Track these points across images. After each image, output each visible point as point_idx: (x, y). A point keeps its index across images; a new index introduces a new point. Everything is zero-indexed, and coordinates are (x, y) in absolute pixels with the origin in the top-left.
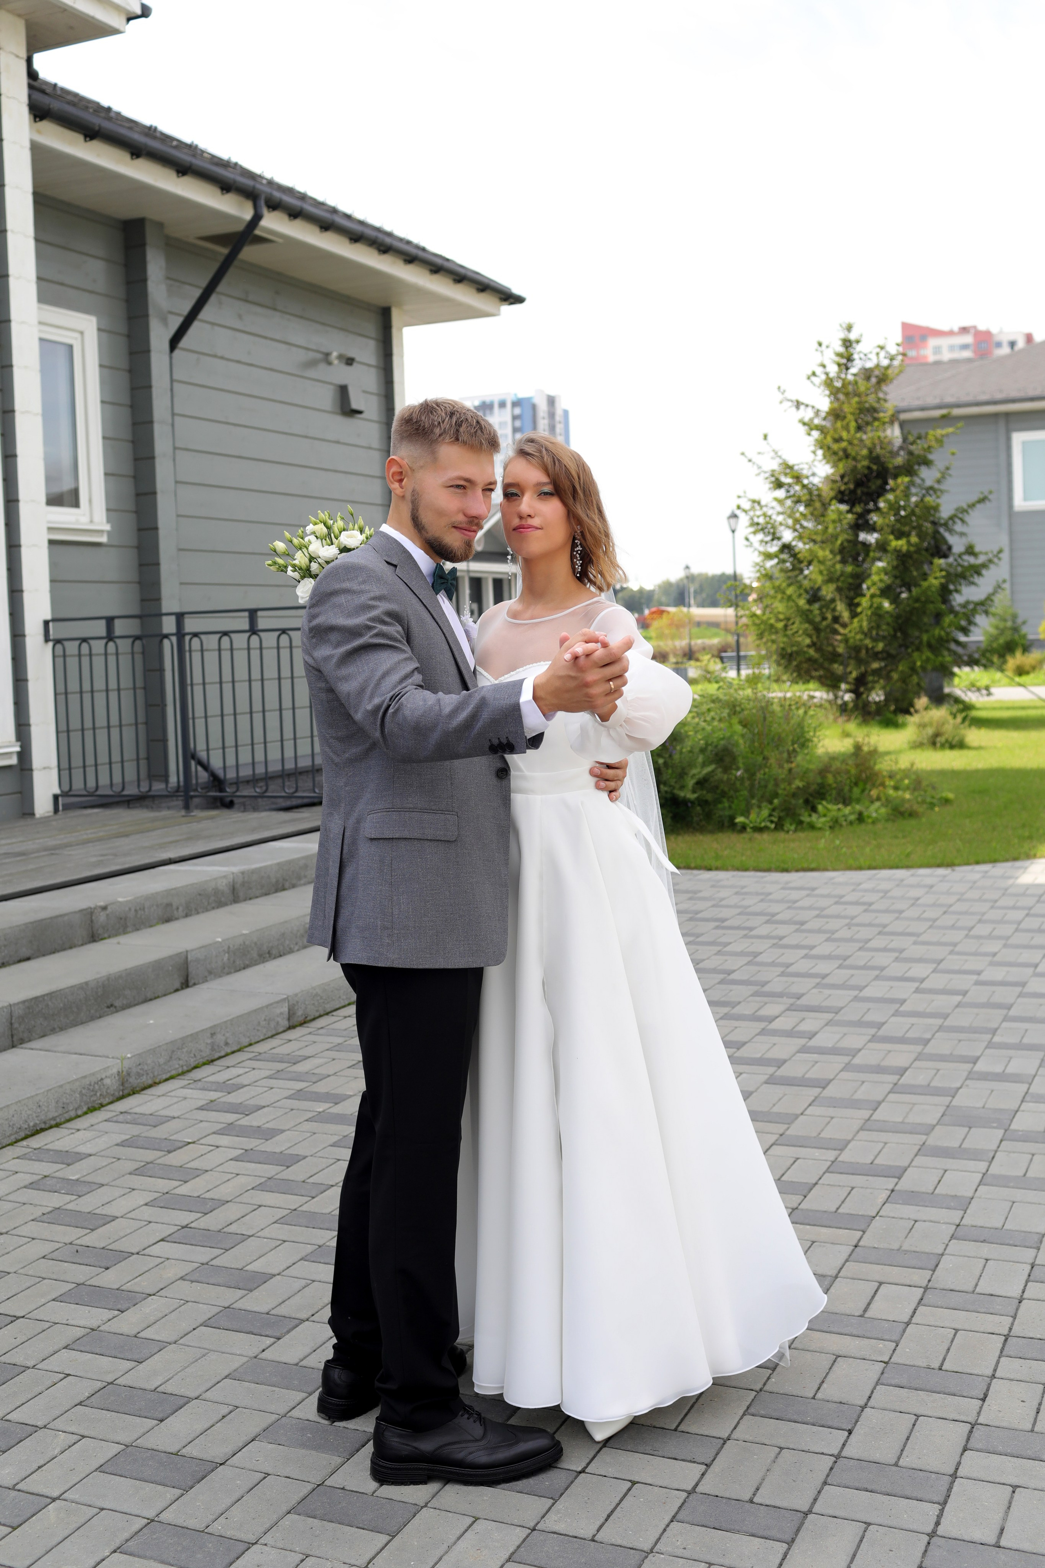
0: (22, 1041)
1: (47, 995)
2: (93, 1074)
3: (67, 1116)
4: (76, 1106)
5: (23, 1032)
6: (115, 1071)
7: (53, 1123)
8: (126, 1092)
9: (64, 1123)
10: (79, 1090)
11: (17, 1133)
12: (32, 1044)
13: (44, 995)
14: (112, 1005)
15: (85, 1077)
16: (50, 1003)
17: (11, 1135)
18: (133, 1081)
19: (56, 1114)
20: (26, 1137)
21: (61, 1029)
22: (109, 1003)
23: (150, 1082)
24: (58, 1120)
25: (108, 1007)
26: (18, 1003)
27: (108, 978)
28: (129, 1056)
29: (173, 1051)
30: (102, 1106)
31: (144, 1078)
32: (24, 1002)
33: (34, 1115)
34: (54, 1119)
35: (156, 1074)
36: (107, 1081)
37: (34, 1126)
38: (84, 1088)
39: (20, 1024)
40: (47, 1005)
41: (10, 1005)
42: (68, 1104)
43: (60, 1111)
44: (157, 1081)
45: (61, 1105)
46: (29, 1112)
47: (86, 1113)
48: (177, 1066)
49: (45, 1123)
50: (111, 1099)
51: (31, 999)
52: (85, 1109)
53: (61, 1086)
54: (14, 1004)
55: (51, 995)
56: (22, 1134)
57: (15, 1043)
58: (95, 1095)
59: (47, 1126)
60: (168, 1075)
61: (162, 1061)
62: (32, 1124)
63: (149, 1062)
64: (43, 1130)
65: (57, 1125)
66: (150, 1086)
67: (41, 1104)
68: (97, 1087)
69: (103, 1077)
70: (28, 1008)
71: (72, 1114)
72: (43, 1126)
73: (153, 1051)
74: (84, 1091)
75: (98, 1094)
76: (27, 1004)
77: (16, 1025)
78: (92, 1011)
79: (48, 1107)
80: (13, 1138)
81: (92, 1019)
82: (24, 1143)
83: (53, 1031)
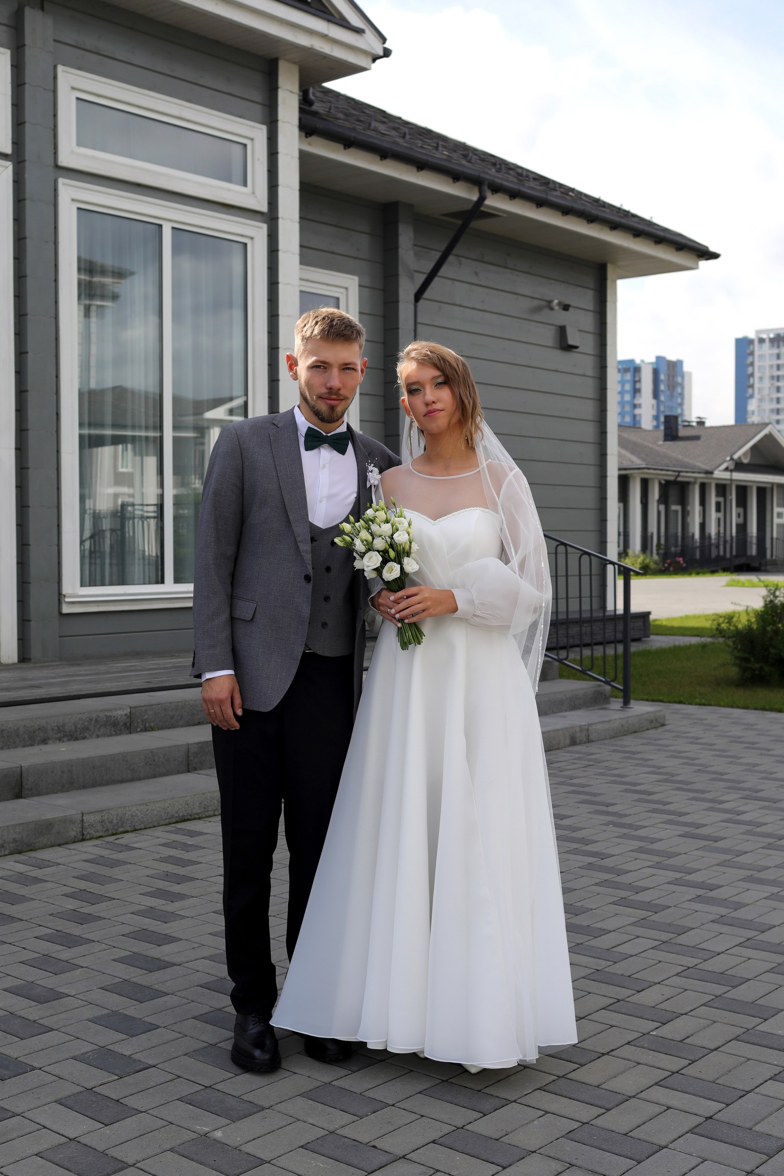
0: (195, 769)
3: (207, 814)
4: (214, 808)
5: (197, 762)
7: (196, 816)
9: (204, 818)
11: (170, 818)
12: (201, 772)
17: (166, 819)
19: (199, 811)
20: (177, 822)
24: (200, 816)
26: (194, 744)
32: (198, 743)
33: (183, 809)
34: (198, 814)
37: (183, 816)
39: (195, 757)
41: (188, 744)
42: (208, 806)
43: (202, 810)
46: (179, 807)
49: (191, 815)
51: (204, 742)
53: (204, 794)
54: (191, 744)
56: (174, 820)
57: (191, 769)
59: (192, 818)
62: (181, 815)
64: (188, 820)
65: (199, 819)
67: (188, 802)
71: (211, 813)
72: (189, 817)
76: (200, 745)
77: (191, 758)
79: (194, 806)
80: (167, 821)
82: (174, 825)
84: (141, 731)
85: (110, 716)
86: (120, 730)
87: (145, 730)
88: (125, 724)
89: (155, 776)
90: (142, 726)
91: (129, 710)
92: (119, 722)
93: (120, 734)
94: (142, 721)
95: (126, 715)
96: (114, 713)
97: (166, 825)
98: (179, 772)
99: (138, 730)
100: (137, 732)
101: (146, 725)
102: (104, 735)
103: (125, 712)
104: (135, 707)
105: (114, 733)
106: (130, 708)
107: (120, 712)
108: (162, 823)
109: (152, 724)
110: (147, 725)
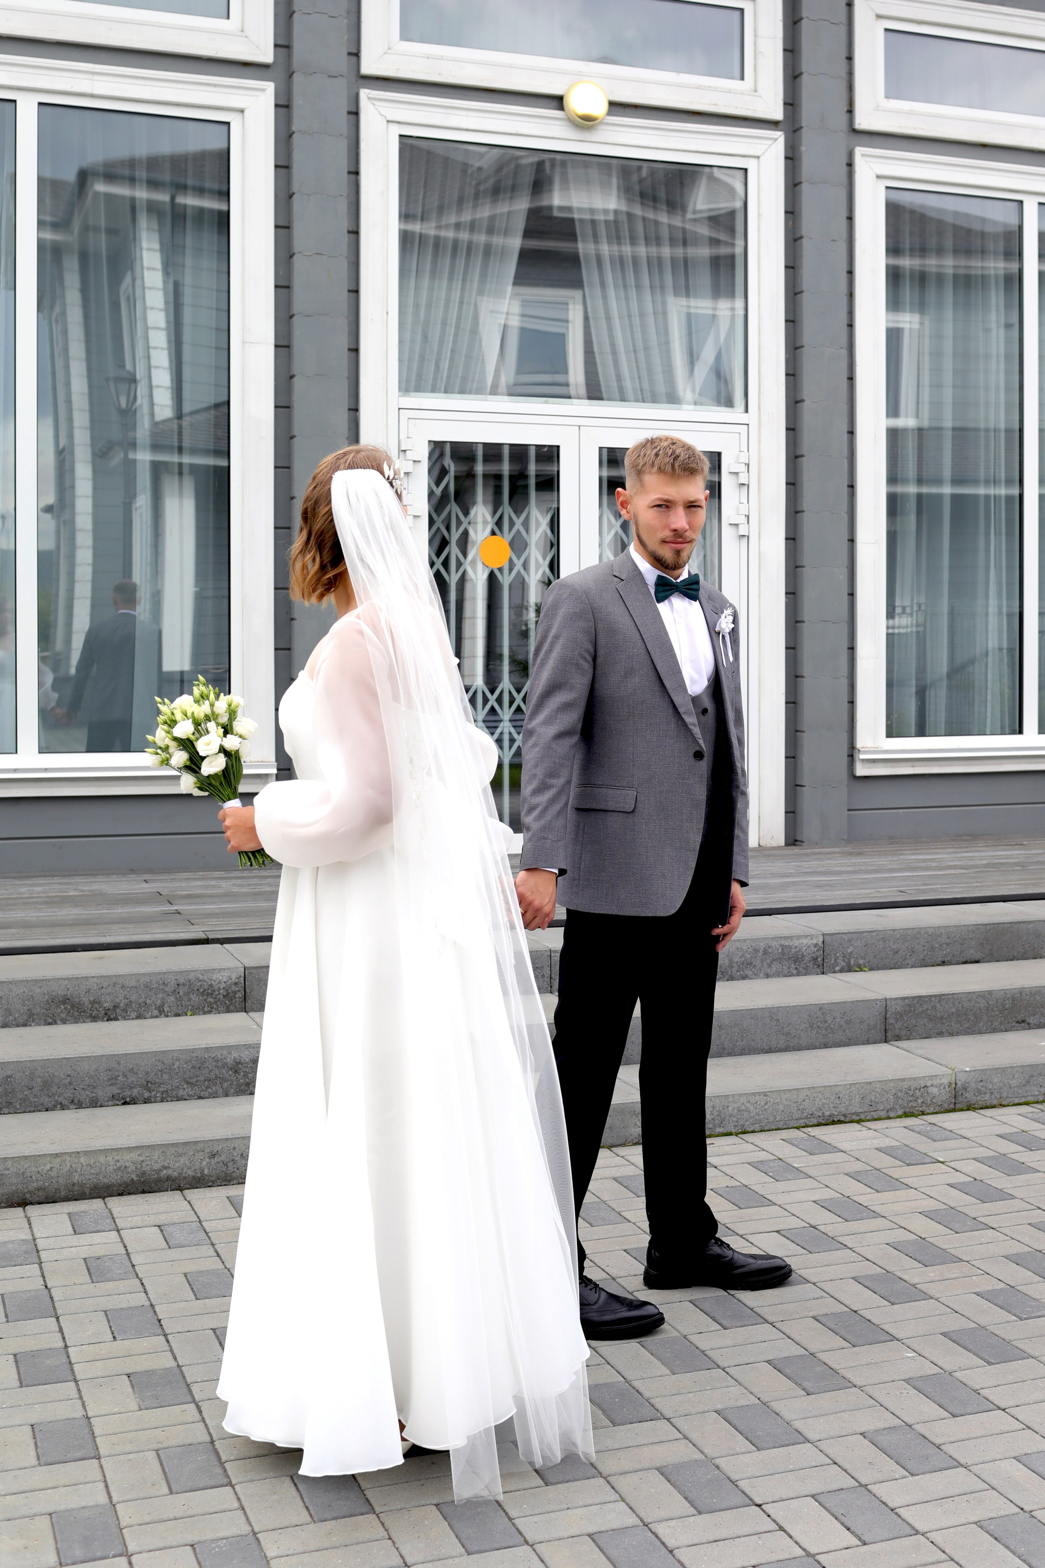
0: (898, 1038)
1: (936, 996)
2: (915, 1079)
3: (875, 1115)
4: (889, 1107)
5: (900, 1029)
6: (945, 1081)
7: (855, 1118)
8: (958, 1106)
9: (869, 1121)
10: (893, 1091)
11: (806, 1118)
12: (904, 1044)
13: (931, 996)
14: (1023, 1021)
15: (903, 1080)
16: (938, 1005)
17: (800, 1119)
18: (970, 1096)
19: (861, 1110)
20: (817, 1125)
21: (951, 1034)
22: (1019, 1018)
23: (995, 1102)
24: (862, 1117)
25: (1018, 1022)
26: (896, 999)
27: (1021, 991)
28: (968, 1069)
29: (1032, 1076)
30: (923, 1113)
31: (987, 1097)
32: (904, 999)
34: (857, 1114)
35: (1004, 1095)
36: (935, 1091)
38: (901, 1091)
39: (897, 1020)
40: (935, 1007)
41: (886, 1000)
42: (877, 1103)
43: (866, 1108)
44: (1005, 1103)
45: (867, 1102)
46: (824, 1101)
47: (899, 1117)
48: (1037, 1093)
49: (844, 1115)
50: (937, 1109)
51: (914, 998)
52: (900, 1113)
53: (870, 1083)
54: (891, 999)
55: (940, 997)
56: (815, 1122)
57: (889, 1038)
58: (916, 1101)
59: (848, 1119)
60: (1023, 1100)
61: (1014, 1083)
62: (827, 1113)
63: (995, 1080)
64: (840, 1122)
65: (858, 1122)
66: (993, 1107)
67: (842, 1095)
68: (918, 1093)
69: (929, 1084)
70: (909, 1005)
71: (883, 1114)
72: (842, 1119)
73: (1002, 1071)
74: (900, 1094)
75: (920, 1101)
76: (907, 1001)
77: (891, 1021)
78: (996, 1023)
79: (850, 1100)
80: (802, 1122)
81: (994, 1030)
82: (808, 1129)
83: (940, 1034)
84: (842, 971)
85: (789, 947)
86: (806, 968)
87: (850, 969)
88: (815, 959)
89: (826, 1046)
90: (843, 964)
91: (821, 939)
92: (803, 956)
93: (805, 975)
94: (844, 957)
95: (816, 945)
96: (796, 943)
97: (798, 1128)
98: (868, 1042)
99: (837, 969)
100: (834, 972)
101: (849, 962)
102: (779, 974)
103: (814, 942)
104: (831, 935)
105: (795, 972)
106: (824, 935)
107: (805, 941)
108: (792, 1124)
109: (861, 962)
110: (852, 962)
